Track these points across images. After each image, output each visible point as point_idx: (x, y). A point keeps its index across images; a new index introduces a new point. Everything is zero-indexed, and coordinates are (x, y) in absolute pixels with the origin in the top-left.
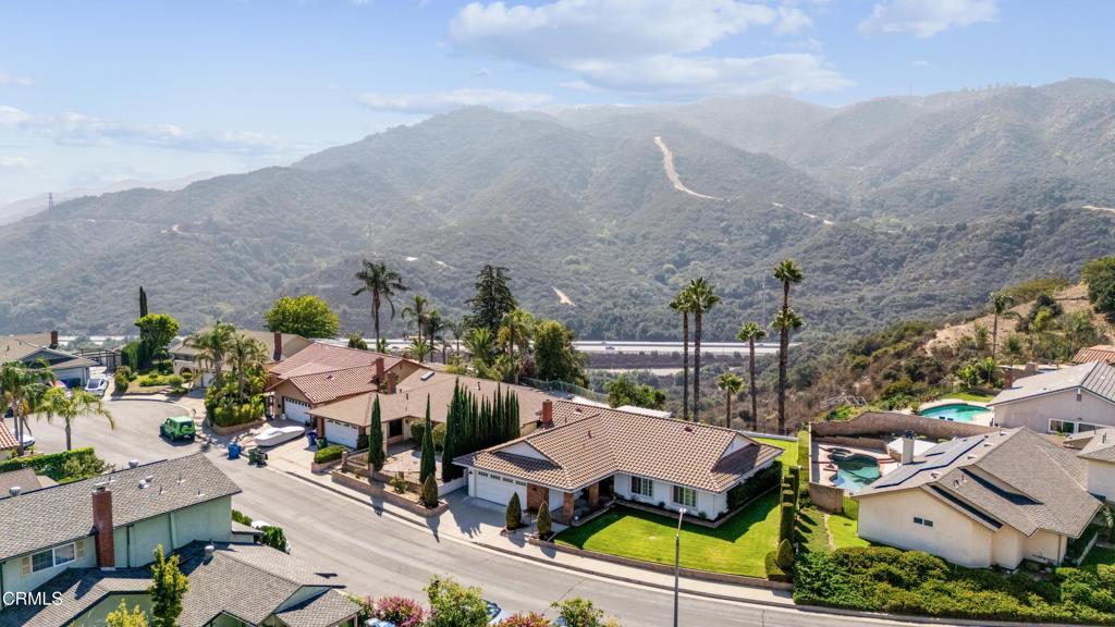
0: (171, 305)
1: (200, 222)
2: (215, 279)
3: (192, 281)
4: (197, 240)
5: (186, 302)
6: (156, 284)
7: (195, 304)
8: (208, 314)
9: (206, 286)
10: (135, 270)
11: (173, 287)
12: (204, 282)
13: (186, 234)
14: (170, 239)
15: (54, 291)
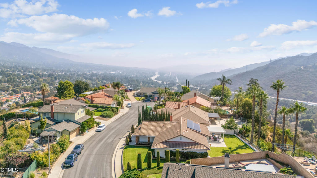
0: (293, 90)
1: (310, 66)
2: (310, 83)
3: (302, 84)
4: (308, 71)
5: (298, 90)
6: (291, 84)
7: (301, 90)
8: (304, 94)
9: (306, 85)
10: (286, 79)
11: (296, 85)
12: (306, 84)
13: (305, 69)
14: (299, 71)
15: (264, 84)
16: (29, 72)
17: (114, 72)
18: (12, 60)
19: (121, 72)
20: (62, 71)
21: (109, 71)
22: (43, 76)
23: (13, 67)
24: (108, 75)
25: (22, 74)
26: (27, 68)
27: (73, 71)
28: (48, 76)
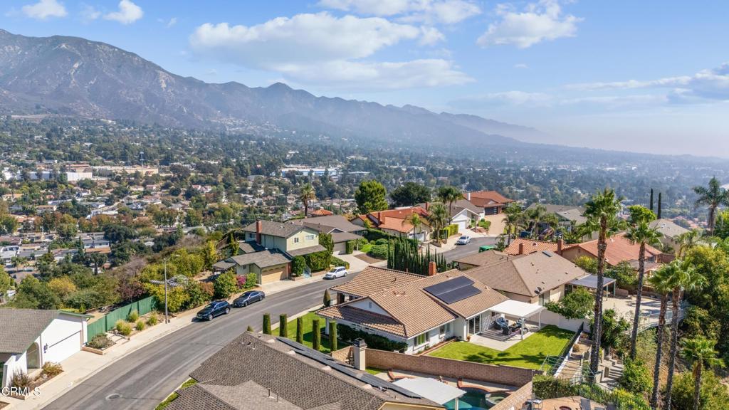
16: (421, 165)
17: (614, 169)
18: (401, 141)
19: (633, 168)
20: (486, 164)
21: (601, 165)
22: (441, 174)
23: (396, 156)
24: (593, 175)
25: (405, 169)
26: (418, 157)
27: (509, 165)
28: (450, 175)
